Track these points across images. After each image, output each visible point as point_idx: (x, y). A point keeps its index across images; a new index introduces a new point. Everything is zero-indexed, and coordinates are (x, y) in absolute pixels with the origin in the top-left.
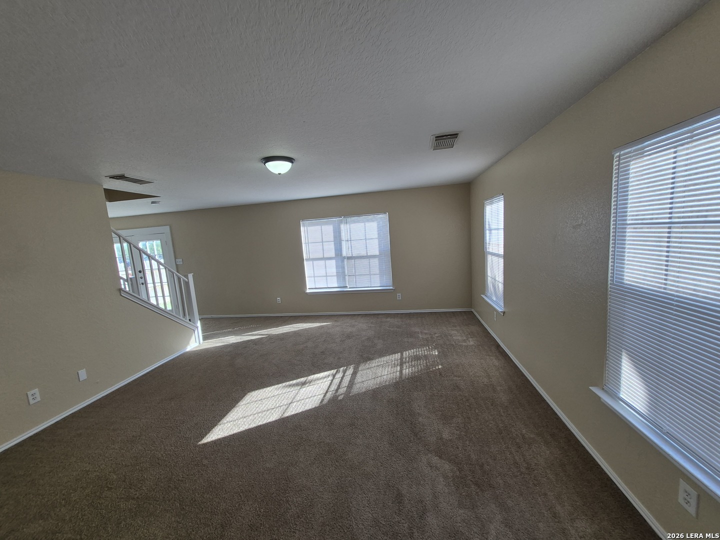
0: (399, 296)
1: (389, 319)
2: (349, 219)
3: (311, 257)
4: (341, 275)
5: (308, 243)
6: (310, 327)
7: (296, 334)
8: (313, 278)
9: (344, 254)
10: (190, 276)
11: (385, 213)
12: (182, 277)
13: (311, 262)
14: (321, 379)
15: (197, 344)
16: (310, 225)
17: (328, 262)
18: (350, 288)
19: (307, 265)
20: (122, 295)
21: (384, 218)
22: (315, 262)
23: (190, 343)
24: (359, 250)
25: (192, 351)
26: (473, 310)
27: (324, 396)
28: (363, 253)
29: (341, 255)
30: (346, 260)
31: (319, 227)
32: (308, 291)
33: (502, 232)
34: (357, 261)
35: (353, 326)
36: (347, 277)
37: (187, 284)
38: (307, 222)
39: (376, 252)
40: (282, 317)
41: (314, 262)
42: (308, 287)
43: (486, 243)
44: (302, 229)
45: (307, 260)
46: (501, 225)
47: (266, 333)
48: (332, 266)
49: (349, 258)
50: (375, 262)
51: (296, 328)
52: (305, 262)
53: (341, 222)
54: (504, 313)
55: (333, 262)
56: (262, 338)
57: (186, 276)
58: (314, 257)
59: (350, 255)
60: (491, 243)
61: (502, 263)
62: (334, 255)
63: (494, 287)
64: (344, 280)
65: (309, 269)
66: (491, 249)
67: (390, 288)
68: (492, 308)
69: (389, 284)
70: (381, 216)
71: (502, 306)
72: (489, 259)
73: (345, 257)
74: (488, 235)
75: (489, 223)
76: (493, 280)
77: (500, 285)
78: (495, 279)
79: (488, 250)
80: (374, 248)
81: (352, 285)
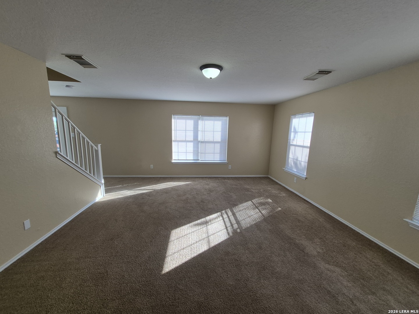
0: (230, 167)
1: (226, 181)
2: (205, 118)
3: (177, 140)
4: (196, 152)
5: (176, 130)
6: (179, 184)
7: (173, 189)
8: (177, 153)
9: (200, 139)
10: (99, 145)
11: (227, 117)
12: (95, 147)
13: (177, 143)
14: (215, 218)
15: (102, 197)
16: (178, 119)
17: (188, 144)
18: (201, 161)
19: (174, 144)
20: (58, 157)
21: (226, 120)
22: (180, 143)
23: (98, 195)
24: (209, 137)
25: (99, 202)
26: (269, 176)
27: (227, 230)
28: (211, 140)
29: (197, 139)
30: (200, 143)
32: (173, 161)
33: (310, 134)
34: (207, 145)
35: (208, 185)
36: (199, 154)
37: (97, 151)
38: (177, 116)
39: (219, 140)
40: (154, 177)
42: (173, 159)
43: (290, 139)
44: (173, 120)
45: (174, 141)
46: (311, 130)
47: (151, 188)
48: (190, 147)
49: (202, 142)
50: (218, 146)
51: (170, 185)
52: (173, 143)
53: (199, 119)
54: (306, 178)
55: (191, 144)
56: (151, 192)
57: (97, 146)
58: (179, 140)
59: (203, 140)
60: (295, 139)
61: (307, 151)
62: (192, 139)
63: (296, 164)
64: (198, 156)
65: (175, 147)
66: (294, 143)
67: (225, 162)
68: (293, 175)
69: (225, 159)
70: (224, 118)
71: (304, 174)
72: (292, 149)
73: (199, 142)
74: (292, 135)
75: (295, 129)
76: (295, 160)
77: (302, 163)
78: (297, 160)
79: (291, 143)
80: (218, 137)
81: (202, 159)
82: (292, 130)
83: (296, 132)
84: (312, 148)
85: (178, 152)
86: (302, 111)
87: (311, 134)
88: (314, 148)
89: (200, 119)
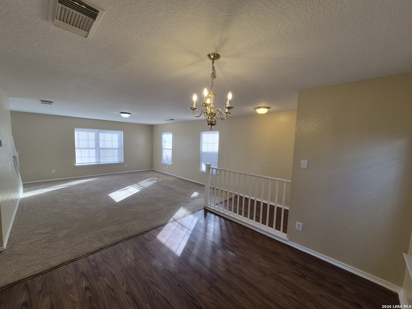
0: (126, 165)
2: (105, 131)
3: (80, 147)
4: (98, 156)
5: (79, 140)
9: (101, 146)
11: (122, 131)
13: (80, 150)
15: (21, 195)
16: (80, 131)
17: (91, 150)
18: (102, 163)
24: (108, 145)
26: (153, 169)
27: (138, 189)
28: (111, 147)
29: (99, 146)
30: (101, 150)
31: (86, 133)
32: (77, 165)
34: (107, 150)
36: (101, 158)
38: (79, 129)
39: (117, 147)
41: (82, 150)
42: (76, 163)
43: (163, 146)
44: (76, 133)
45: (77, 148)
48: (93, 152)
49: (103, 149)
50: (116, 151)
52: (76, 150)
54: (172, 165)
55: (94, 150)
58: (82, 147)
59: (104, 147)
60: (165, 146)
61: (171, 151)
62: (94, 147)
63: (167, 158)
64: (100, 159)
65: (78, 153)
66: (165, 148)
67: (122, 162)
68: (166, 165)
69: (122, 160)
70: (120, 132)
71: (171, 163)
72: (164, 150)
73: (101, 148)
74: (164, 143)
75: (164, 140)
76: (166, 157)
77: (170, 158)
78: (167, 156)
79: (163, 148)
80: (116, 145)
81: (103, 161)
82: (163, 141)
83: (165, 142)
84: (173, 150)
85: (81, 157)
86: (167, 131)
87: (172, 142)
88: (174, 150)
89: (100, 132)
